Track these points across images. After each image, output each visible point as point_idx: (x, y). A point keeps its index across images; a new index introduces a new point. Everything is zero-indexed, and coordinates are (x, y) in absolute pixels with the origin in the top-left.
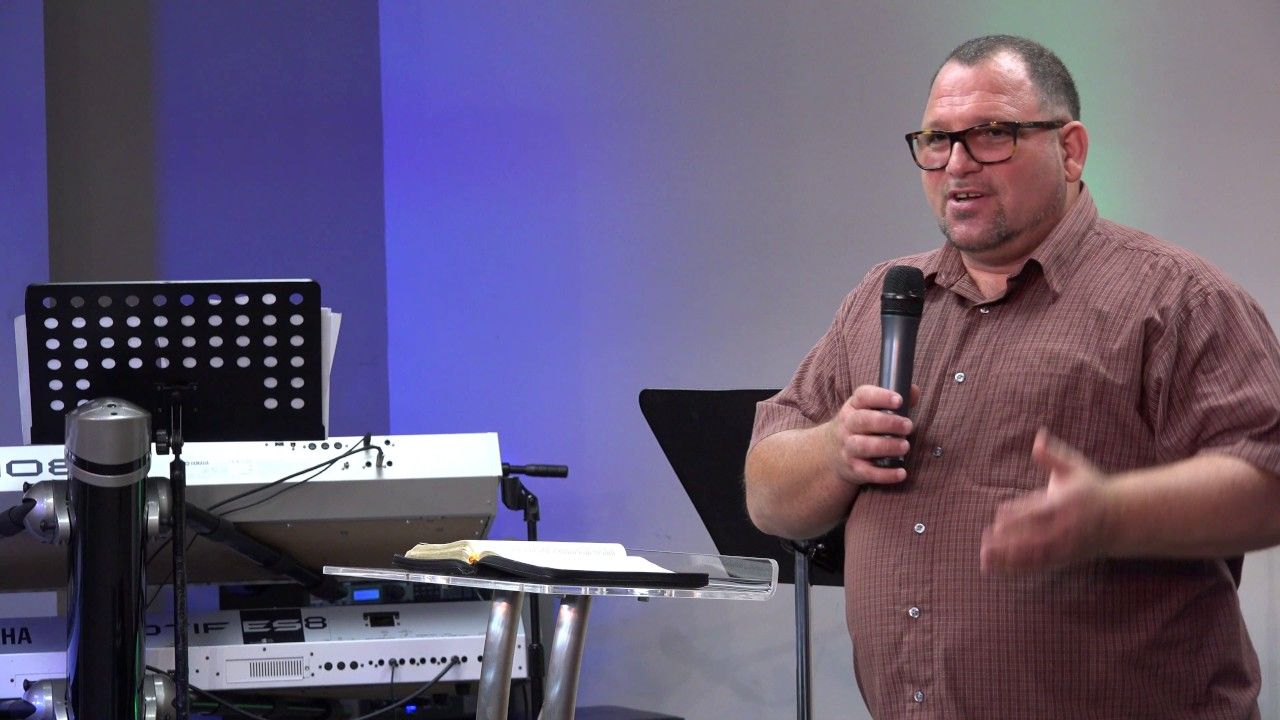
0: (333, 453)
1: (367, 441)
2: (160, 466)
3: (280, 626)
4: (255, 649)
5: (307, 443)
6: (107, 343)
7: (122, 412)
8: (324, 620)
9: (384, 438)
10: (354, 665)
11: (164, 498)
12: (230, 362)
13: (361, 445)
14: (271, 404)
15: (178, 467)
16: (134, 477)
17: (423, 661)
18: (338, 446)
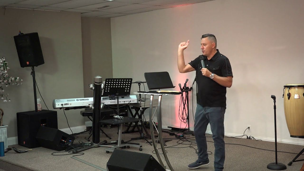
3: (113, 98)
4: (111, 100)
7: (100, 77)
10: (120, 102)
16: (100, 84)
17: (127, 101)
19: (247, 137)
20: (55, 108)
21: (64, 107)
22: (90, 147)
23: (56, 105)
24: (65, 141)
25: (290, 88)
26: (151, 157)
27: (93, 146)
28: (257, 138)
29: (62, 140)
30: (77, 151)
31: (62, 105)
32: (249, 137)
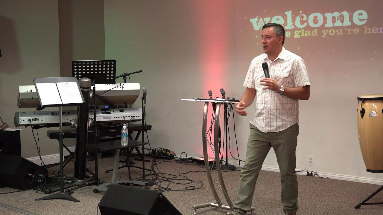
0: (115, 86)
1: (120, 84)
2: (92, 88)
3: (107, 111)
4: (103, 115)
5: (112, 84)
6: (84, 70)
7: (88, 80)
8: (113, 111)
9: (123, 84)
10: (118, 117)
11: (92, 92)
12: (102, 72)
13: (120, 85)
14: (108, 78)
15: (94, 88)
16: (89, 90)
17: (128, 117)
18: (116, 85)
19: (308, 172)
20: (18, 124)
21: (32, 123)
22: (70, 186)
23: (20, 121)
24: (33, 176)
25: (364, 102)
26: (161, 196)
27: (75, 184)
28: (321, 174)
29: (28, 174)
30: (51, 190)
31: (29, 120)
32: (310, 173)
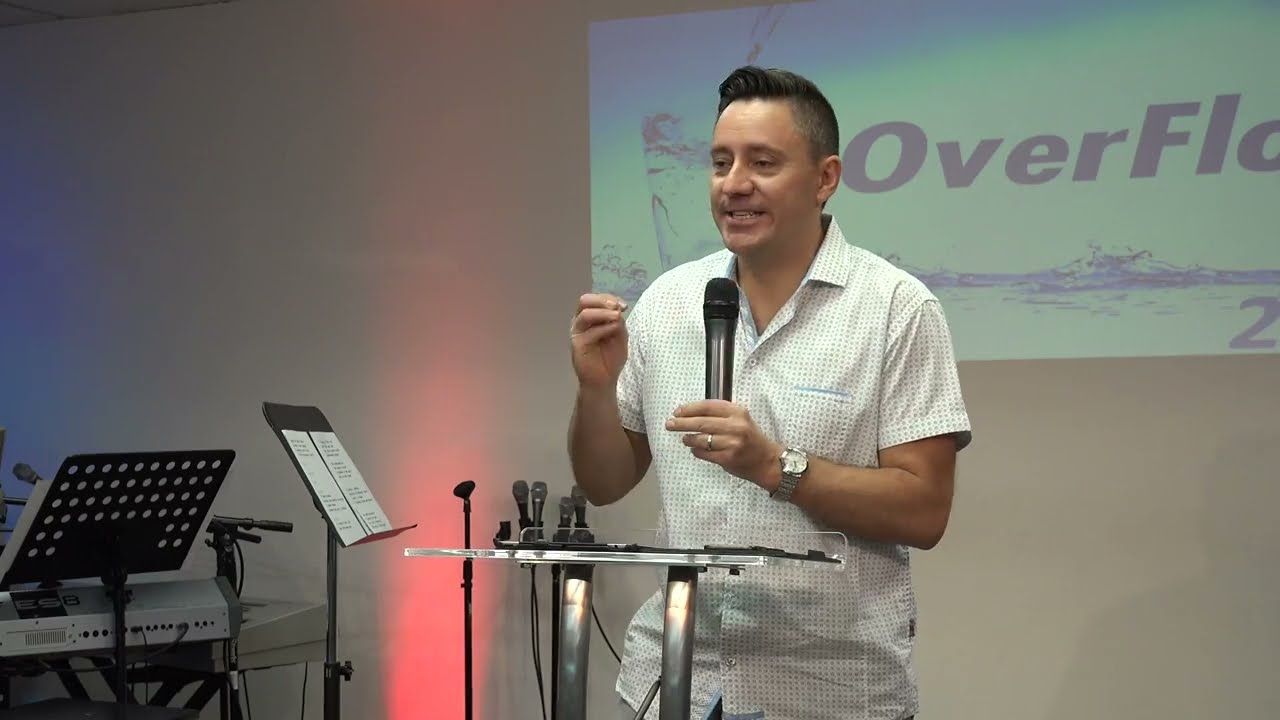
3: (45, 604)
4: (29, 623)
8: (77, 598)
10: (105, 633)
17: (156, 627)
